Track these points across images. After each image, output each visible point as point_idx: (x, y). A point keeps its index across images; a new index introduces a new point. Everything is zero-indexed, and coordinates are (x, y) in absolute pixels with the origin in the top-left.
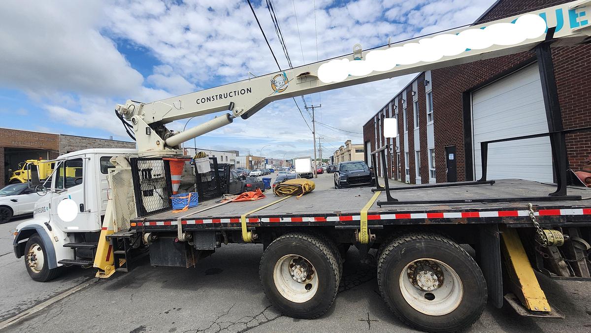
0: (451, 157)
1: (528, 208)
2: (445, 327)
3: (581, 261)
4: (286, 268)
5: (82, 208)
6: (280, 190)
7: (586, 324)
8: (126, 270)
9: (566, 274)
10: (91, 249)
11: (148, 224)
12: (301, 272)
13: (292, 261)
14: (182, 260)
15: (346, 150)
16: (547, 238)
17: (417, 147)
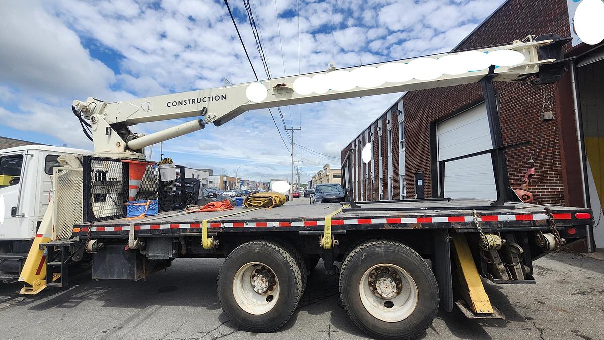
0: (420, 183)
1: (473, 215)
2: (401, 333)
3: (516, 265)
4: (247, 279)
5: (14, 212)
6: (249, 201)
7: (525, 328)
8: (60, 285)
9: (505, 277)
10: (18, 260)
11: (94, 229)
12: (263, 281)
13: (254, 271)
14: (130, 272)
15: (324, 175)
16: (488, 242)
17: (390, 173)
